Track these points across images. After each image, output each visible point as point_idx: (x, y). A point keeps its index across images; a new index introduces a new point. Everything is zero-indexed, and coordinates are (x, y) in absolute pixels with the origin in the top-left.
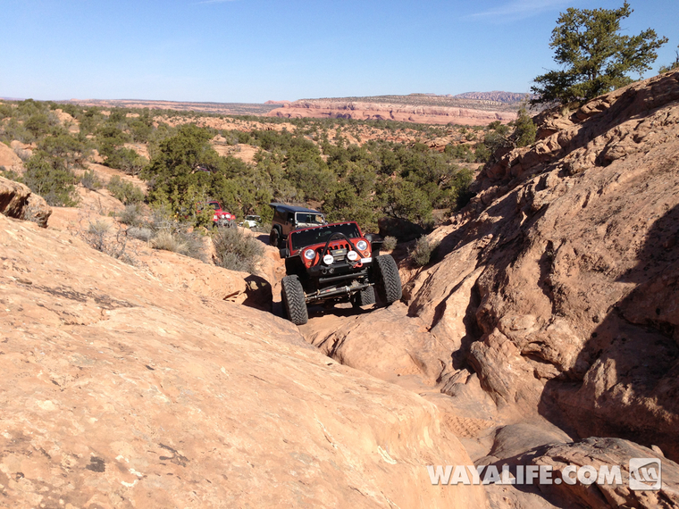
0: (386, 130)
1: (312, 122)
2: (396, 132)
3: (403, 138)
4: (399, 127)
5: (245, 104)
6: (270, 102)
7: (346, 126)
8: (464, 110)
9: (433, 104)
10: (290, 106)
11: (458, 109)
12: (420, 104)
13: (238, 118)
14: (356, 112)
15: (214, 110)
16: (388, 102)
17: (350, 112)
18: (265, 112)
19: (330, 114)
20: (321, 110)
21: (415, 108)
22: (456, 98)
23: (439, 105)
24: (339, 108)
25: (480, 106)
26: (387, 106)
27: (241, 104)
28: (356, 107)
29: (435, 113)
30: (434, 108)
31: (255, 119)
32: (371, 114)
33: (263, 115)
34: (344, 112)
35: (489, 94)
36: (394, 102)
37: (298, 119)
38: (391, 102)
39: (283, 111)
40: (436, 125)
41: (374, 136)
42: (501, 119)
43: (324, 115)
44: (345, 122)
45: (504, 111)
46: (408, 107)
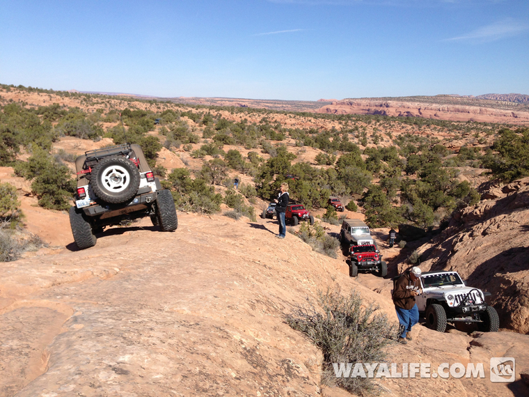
0: (414, 126)
1: (354, 118)
2: (423, 128)
3: (428, 132)
4: (425, 123)
5: (302, 102)
6: (321, 100)
7: (381, 122)
8: (483, 108)
9: (457, 103)
10: (337, 104)
11: (478, 108)
12: (445, 103)
13: (298, 115)
14: (390, 109)
15: (279, 106)
16: (417, 101)
17: (385, 109)
18: (317, 108)
19: (368, 110)
20: (362, 107)
21: (441, 107)
22: (477, 99)
23: (462, 104)
24: (376, 106)
25: (498, 105)
26: (416, 104)
27: (300, 102)
28: (390, 105)
29: (458, 111)
30: (457, 106)
31: (310, 115)
32: (403, 111)
33: (317, 110)
34: (380, 109)
35: (507, 95)
36: (423, 102)
37: (343, 116)
38: (420, 101)
39: (332, 107)
40: (458, 122)
41: (403, 130)
42: (516, 117)
43: (364, 111)
44: (381, 118)
45: (519, 110)
46: (434, 106)
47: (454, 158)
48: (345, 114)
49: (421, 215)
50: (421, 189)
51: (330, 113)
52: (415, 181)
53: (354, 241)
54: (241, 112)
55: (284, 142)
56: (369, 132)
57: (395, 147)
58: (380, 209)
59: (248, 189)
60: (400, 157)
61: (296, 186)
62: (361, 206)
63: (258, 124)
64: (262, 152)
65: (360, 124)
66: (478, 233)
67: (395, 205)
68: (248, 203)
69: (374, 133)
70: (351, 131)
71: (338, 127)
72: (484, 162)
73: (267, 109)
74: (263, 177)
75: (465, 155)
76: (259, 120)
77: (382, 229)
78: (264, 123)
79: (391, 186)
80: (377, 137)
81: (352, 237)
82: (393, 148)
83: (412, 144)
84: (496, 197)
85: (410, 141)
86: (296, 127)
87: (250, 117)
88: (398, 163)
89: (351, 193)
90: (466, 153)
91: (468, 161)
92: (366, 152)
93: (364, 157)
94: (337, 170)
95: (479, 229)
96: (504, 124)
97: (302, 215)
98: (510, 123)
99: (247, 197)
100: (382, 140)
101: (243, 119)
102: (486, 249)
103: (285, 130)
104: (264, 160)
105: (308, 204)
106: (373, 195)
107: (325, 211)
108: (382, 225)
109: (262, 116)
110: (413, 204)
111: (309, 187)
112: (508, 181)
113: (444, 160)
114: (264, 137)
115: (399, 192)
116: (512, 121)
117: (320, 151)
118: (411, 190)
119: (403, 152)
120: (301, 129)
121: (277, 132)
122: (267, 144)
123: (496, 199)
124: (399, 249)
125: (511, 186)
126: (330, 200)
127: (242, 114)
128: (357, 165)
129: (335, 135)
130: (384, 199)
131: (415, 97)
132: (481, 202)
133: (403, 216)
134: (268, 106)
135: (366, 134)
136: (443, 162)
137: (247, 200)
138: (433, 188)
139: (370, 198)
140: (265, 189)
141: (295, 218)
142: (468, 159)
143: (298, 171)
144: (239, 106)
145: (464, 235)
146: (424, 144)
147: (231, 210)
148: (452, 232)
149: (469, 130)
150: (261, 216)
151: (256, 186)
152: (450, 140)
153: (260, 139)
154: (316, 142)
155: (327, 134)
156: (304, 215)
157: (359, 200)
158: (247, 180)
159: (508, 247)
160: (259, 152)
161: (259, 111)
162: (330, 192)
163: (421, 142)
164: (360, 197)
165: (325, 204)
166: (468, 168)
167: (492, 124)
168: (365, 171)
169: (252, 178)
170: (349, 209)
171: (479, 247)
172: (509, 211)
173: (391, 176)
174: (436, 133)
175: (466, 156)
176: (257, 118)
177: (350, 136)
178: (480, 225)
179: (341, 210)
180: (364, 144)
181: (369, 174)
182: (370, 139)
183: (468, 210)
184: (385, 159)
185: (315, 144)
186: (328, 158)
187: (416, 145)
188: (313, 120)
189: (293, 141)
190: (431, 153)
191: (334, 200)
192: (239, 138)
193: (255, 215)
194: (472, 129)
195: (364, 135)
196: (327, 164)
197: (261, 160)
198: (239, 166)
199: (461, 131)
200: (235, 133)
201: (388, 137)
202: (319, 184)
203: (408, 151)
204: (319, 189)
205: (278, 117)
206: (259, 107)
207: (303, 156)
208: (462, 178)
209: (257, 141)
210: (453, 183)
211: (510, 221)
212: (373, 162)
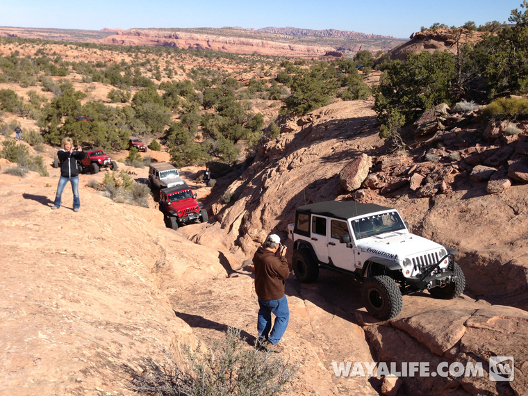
0: (205, 59)
1: (143, 50)
2: (213, 61)
3: (219, 65)
4: (215, 56)
5: (83, 31)
6: (105, 29)
7: (173, 54)
8: (265, 42)
9: (241, 36)
10: (123, 34)
11: (260, 41)
12: (231, 36)
13: (80, 46)
14: (180, 41)
15: (56, 35)
16: (205, 33)
17: (175, 41)
18: (102, 38)
19: (158, 41)
20: (150, 38)
21: (227, 39)
22: (258, 32)
23: (246, 37)
24: (165, 37)
25: (277, 39)
26: (204, 36)
27: (81, 31)
28: (179, 36)
29: (243, 43)
30: (242, 39)
31: (94, 46)
32: (192, 43)
33: (101, 41)
34: (170, 41)
35: (284, 29)
36: (210, 34)
37: (131, 47)
38: (208, 33)
39: (118, 38)
40: (244, 54)
41: (195, 63)
42: (293, 50)
43: (153, 43)
44: (171, 50)
45: (295, 43)
46: (221, 38)
47: (245, 91)
48: (133, 45)
49: (225, 151)
50: (220, 124)
51: (116, 44)
52: (213, 115)
53: (164, 185)
54: (10, 42)
55: (69, 77)
56: (162, 65)
57: (189, 81)
58: (185, 147)
59: (32, 134)
60: (196, 92)
61: (91, 129)
62: (164, 144)
63: (33, 57)
64: (43, 90)
65: (151, 56)
66: (284, 168)
67: (198, 141)
68: (34, 151)
69: (167, 67)
70: (143, 65)
71: (128, 60)
72: (272, 94)
73: (43, 39)
74: (48, 120)
75: (254, 87)
76: (34, 51)
77: (189, 167)
78: (40, 56)
79: (192, 122)
80: (170, 71)
81: (161, 181)
82: (188, 82)
83: (205, 77)
84: (293, 130)
85: (203, 74)
86: (81, 59)
87: (22, 48)
88: (195, 98)
89: (152, 132)
90: (255, 85)
91: (258, 93)
92: (162, 86)
93: (161, 93)
94: (134, 108)
95: (284, 162)
96: (283, 57)
97: (103, 161)
98: (287, 56)
99: (31, 145)
100: (176, 74)
101: (13, 50)
102: (293, 184)
103: (67, 64)
104: (47, 100)
105: (107, 147)
106: (176, 133)
107: (127, 153)
108: (188, 163)
109: (37, 47)
110: (216, 139)
111: (105, 129)
112: (301, 114)
113: (237, 93)
114: (42, 73)
115: (200, 127)
116: (289, 53)
117: (111, 87)
118: (212, 126)
119: (198, 86)
120: (86, 62)
121: (58, 66)
122: (48, 81)
123: (294, 133)
124: (210, 188)
125: (305, 118)
126: (131, 141)
127: (11, 46)
128: (155, 101)
129: (126, 69)
130: (188, 136)
131: (202, 29)
132: (281, 136)
133: (208, 152)
134: (43, 36)
135: (159, 68)
136: (236, 95)
137: (31, 148)
138: (232, 122)
139: (173, 136)
140: (53, 134)
141: (95, 165)
142: (258, 91)
143: (91, 112)
144: (6, 36)
145: (271, 171)
146: (216, 77)
147: (14, 165)
148: (258, 167)
149: (254, 62)
150: (53, 166)
151: (41, 130)
152: (240, 73)
153: (39, 75)
154: (106, 77)
155: (116, 68)
156: (105, 162)
157: (161, 139)
158: (29, 125)
159: (312, 180)
160: (38, 90)
161: (32, 41)
162: (130, 132)
163: (213, 75)
164: (162, 135)
165: (126, 145)
166: (259, 101)
167: (274, 57)
168: (164, 108)
169: (35, 121)
170: (152, 149)
171: (287, 182)
172: (308, 144)
173: (190, 111)
174: (226, 66)
175: (256, 89)
176: (32, 50)
177: (142, 69)
178: (284, 159)
179: (144, 151)
180: (158, 78)
181: (169, 110)
182: (163, 73)
183: (271, 144)
184: (182, 94)
185: (105, 79)
186: (122, 94)
187: (210, 79)
188: (99, 52)
189: (79, 77)
190: (224, 86)
191: (135, 141)
192: (12, 74)
193: (46, 167)
194: (257, 61)
195: (157, 68)
196: (122, 102)
197: (44, 100)
198: (16, 109)
199: (247, 64)
200: (6, 69)
201: (182, 71)
202: (116, 124)
203: (202, 84)
204: (117, 130)
205: (57, 48)
206: (32, 37)
207: (94, 93)
208: (256, 111)
209: (35, 78)
210: (249, 116)
211: (311, 154)
212: (170, 98)
